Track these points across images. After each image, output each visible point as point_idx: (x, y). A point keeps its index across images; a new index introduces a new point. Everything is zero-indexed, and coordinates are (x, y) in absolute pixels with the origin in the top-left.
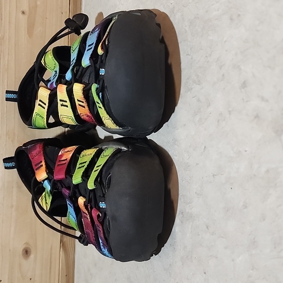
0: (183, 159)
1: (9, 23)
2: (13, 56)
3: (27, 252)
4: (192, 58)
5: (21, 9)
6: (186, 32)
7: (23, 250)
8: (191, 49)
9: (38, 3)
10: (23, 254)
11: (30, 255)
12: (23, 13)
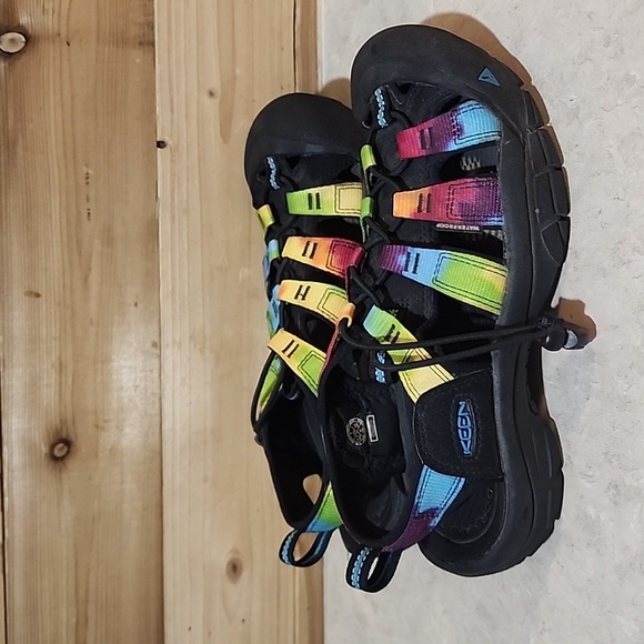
0: (613, 388)
1: (187, 116)
2: (197, 181)
3: (235, 568)
4: (628, 206)
5: (208, 87)
6: (611, 156)
7: (228, 564)
8: (624, 190)
9: (238, 71)
10: (228, 573)
11: (240, 573)
12: (211, 94)
